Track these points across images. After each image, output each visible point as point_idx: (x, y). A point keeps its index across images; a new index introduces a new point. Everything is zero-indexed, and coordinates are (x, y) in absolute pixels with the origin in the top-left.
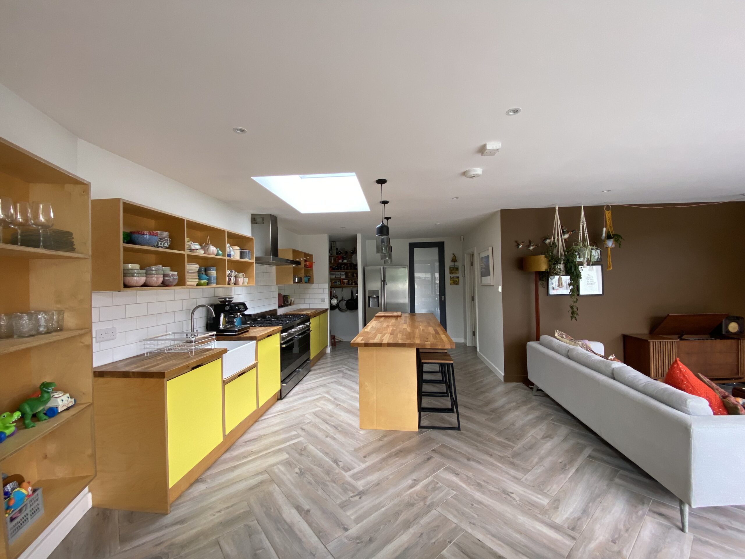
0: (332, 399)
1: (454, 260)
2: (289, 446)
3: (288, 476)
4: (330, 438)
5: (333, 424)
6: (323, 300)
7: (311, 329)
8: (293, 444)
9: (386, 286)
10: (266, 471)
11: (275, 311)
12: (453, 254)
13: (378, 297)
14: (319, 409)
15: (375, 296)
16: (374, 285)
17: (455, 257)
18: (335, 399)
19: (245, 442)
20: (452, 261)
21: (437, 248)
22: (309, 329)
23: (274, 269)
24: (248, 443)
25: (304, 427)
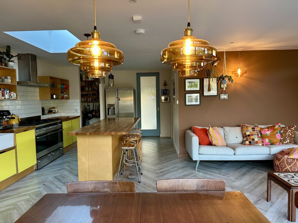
0: (69, 169)
1: (165, 84)
2: (32, 192)
3: (25, 206)
4: (58, 188)
5: (63, 181)
6: (76, 110)
7: (63, 128)
8: (35, 191)
9: (120, 102)
10: (13, 204)
11: (40, 116)
12: (165, 81)
13: (114, 108)
14: (59, 174)
15: (112, 108)
16: (111, 100)
17: (166, 83)
18: (71, 169)
19: (6, 191)
20: (164, 85)
21: (155, 77)
22: (62, 128)
23: (37, 90)
24: (8, 192)
25: (45, 183)
